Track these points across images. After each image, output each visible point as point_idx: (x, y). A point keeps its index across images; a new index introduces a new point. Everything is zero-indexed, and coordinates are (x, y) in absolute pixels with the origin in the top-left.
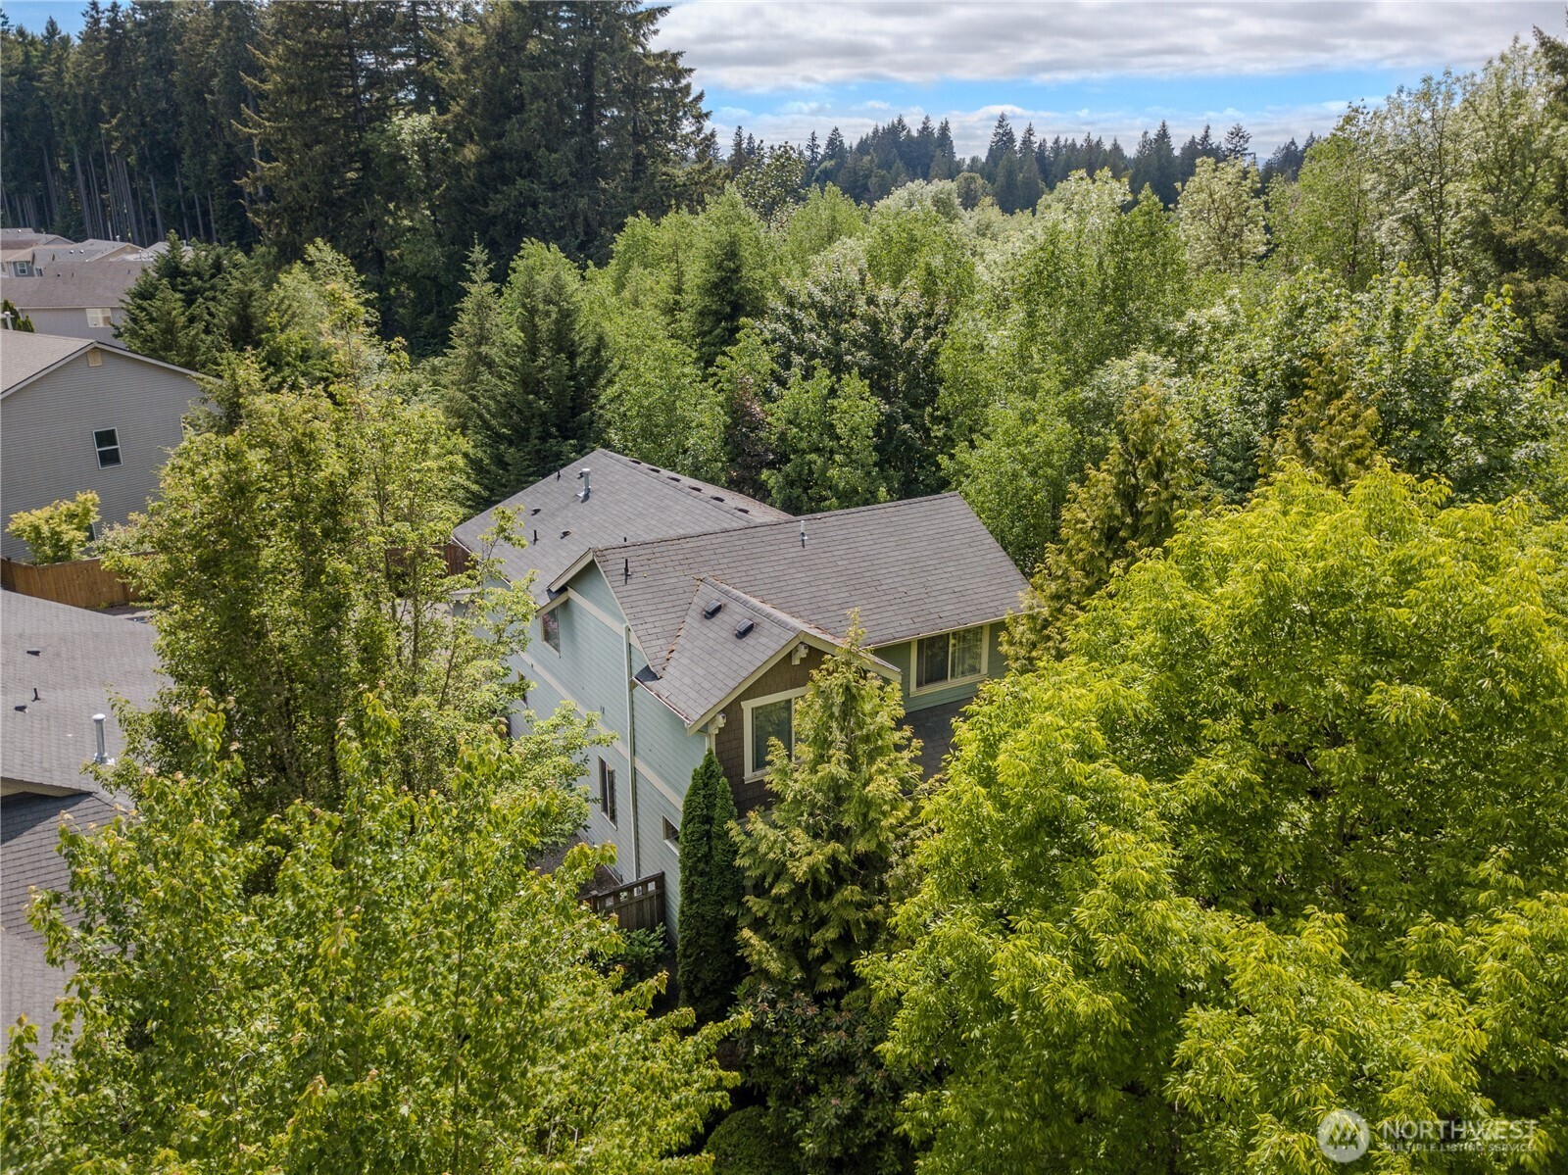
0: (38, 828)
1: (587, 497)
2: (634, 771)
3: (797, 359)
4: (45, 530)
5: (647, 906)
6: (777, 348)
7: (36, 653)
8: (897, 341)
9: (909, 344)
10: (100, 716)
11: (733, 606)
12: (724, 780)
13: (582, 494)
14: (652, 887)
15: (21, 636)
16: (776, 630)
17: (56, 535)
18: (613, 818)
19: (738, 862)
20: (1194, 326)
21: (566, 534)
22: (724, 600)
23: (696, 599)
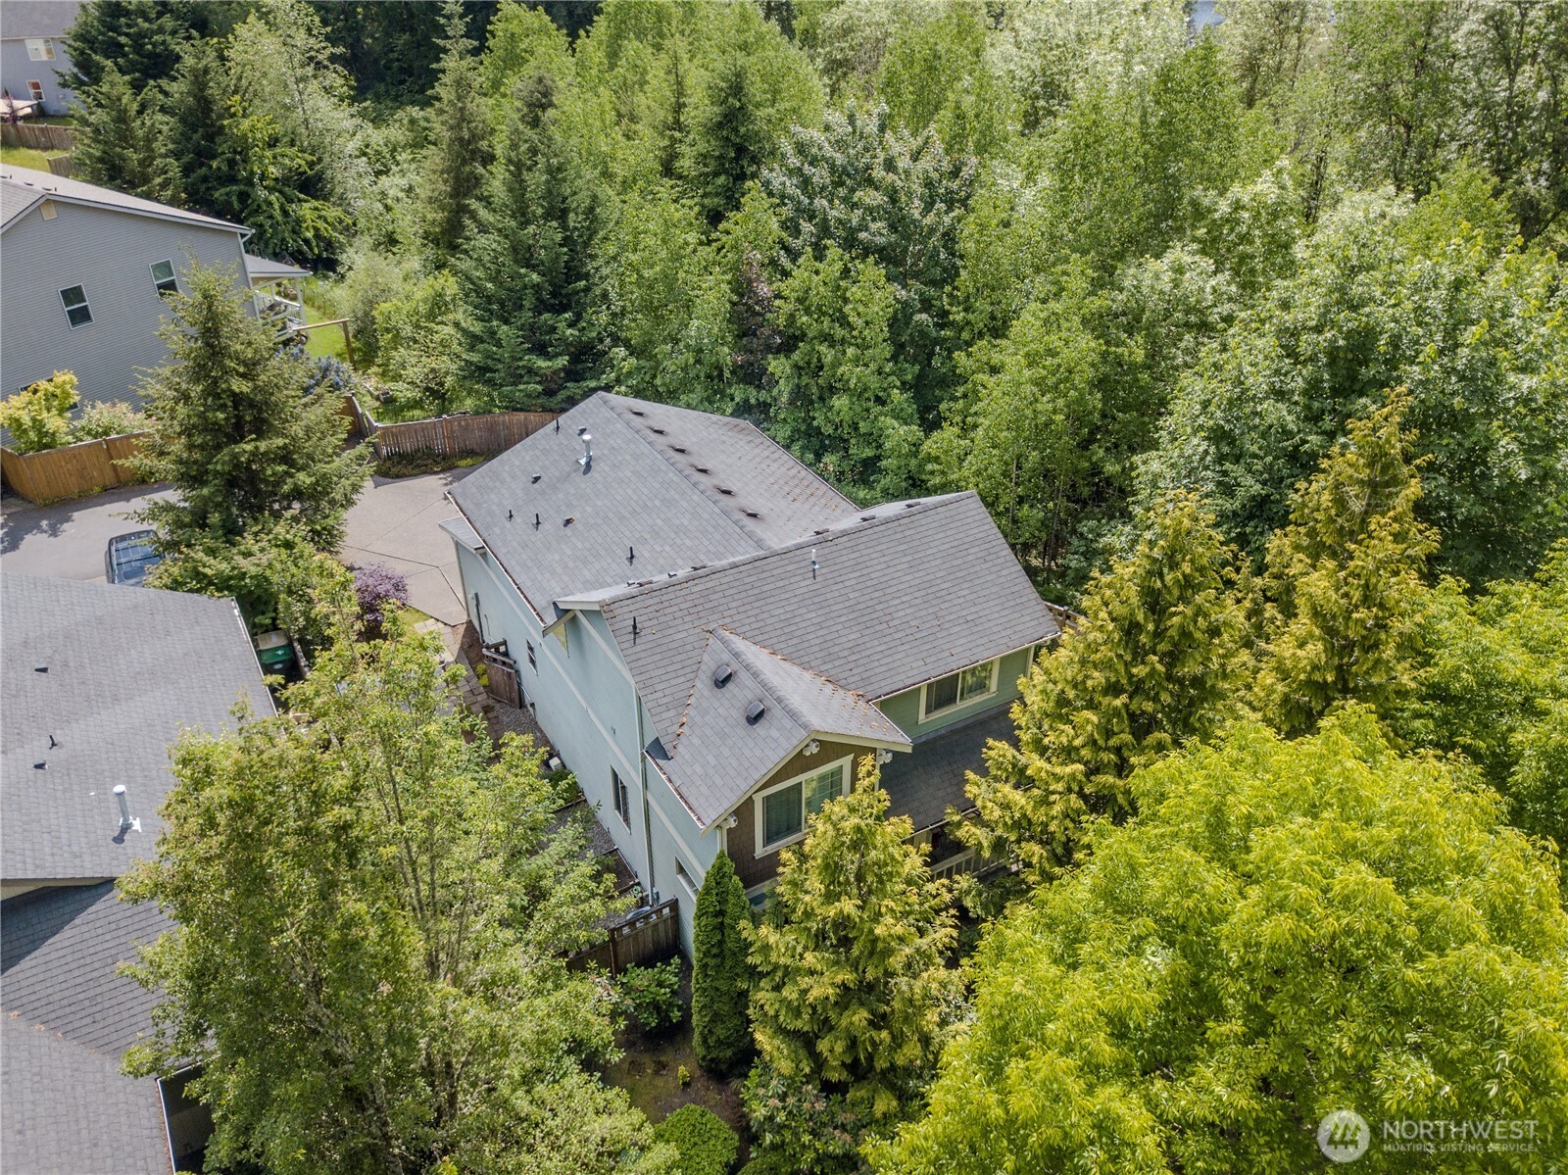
0: (77, 921)
1: (588, 465)
2: (647, 803)
3: (807, 227)
4: (27, 421)
5: (661, 927)
6: (787, 211)
7: (44, 670)
8: (917, 216)
9: (929, 220)
10: (120, 788)
11: (743, 676)
12: (736, 878)
13: (583, 461)
14: (666, 911)
15: (26, 643)
16: (788, 723)
17: (38, 425)
18: (627, 820)
19: (749, 960)
20: (1238, 206)
21: (568, 522)
22: (734, 666)
23: (706, 657)
